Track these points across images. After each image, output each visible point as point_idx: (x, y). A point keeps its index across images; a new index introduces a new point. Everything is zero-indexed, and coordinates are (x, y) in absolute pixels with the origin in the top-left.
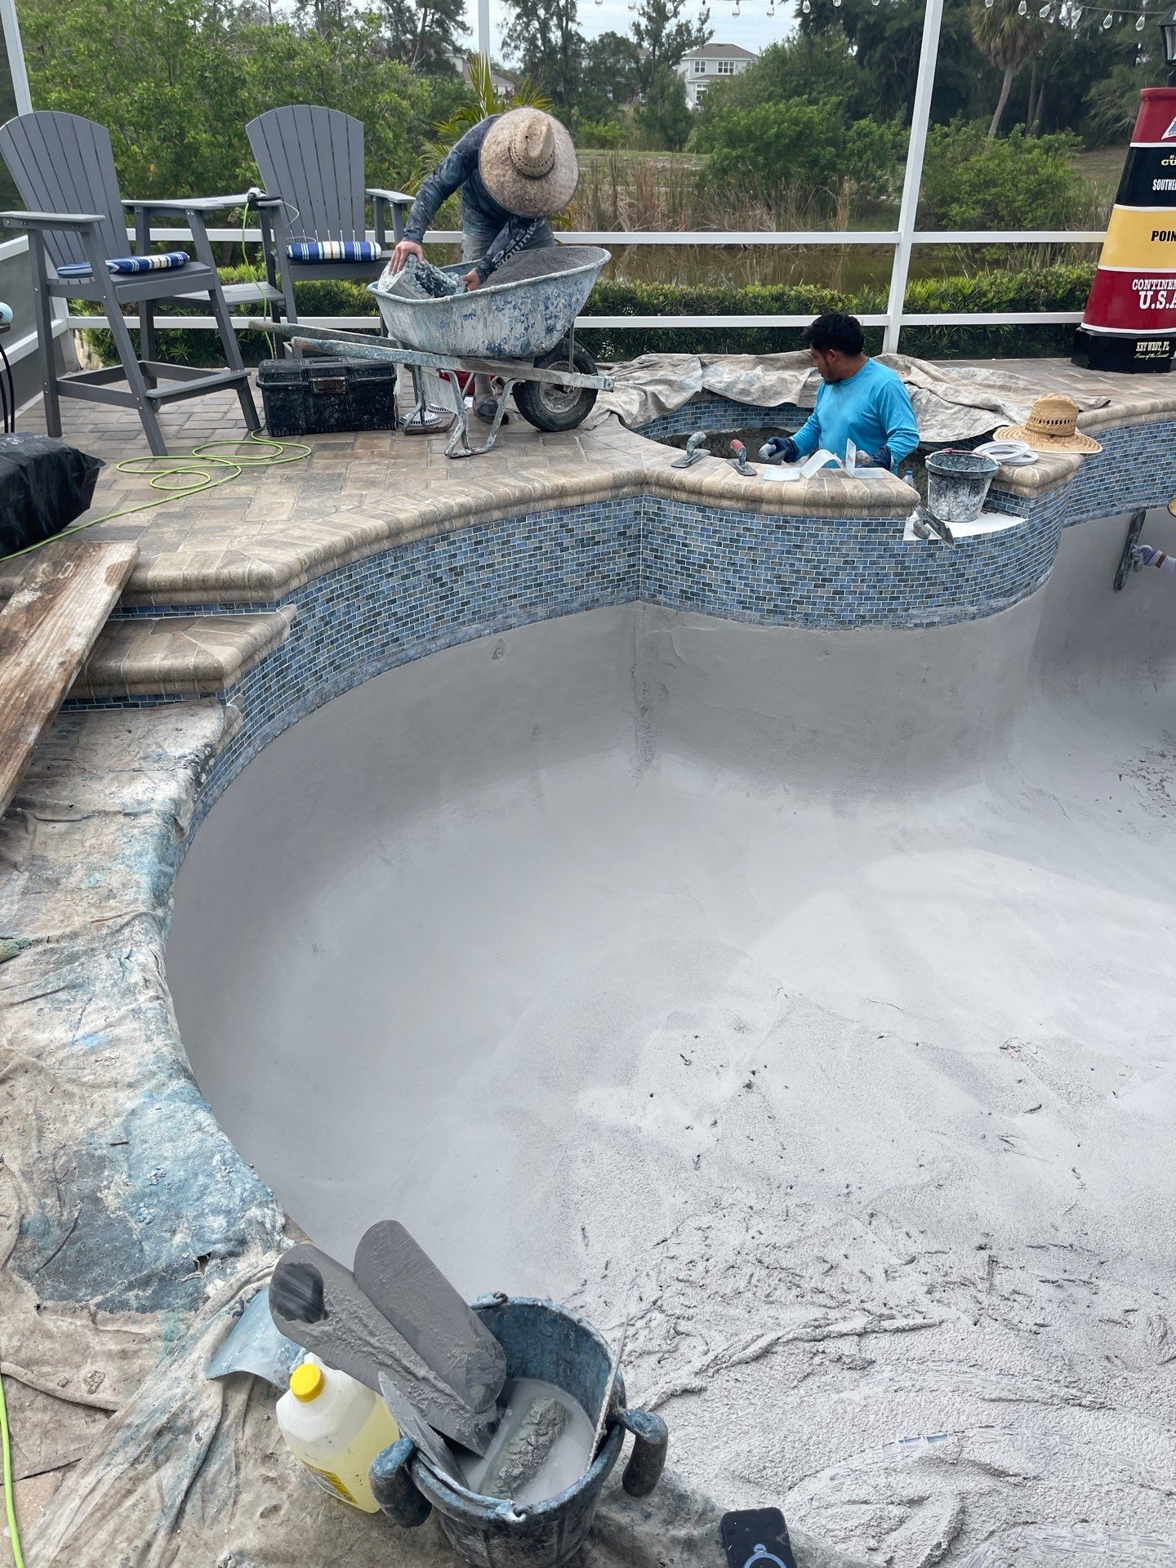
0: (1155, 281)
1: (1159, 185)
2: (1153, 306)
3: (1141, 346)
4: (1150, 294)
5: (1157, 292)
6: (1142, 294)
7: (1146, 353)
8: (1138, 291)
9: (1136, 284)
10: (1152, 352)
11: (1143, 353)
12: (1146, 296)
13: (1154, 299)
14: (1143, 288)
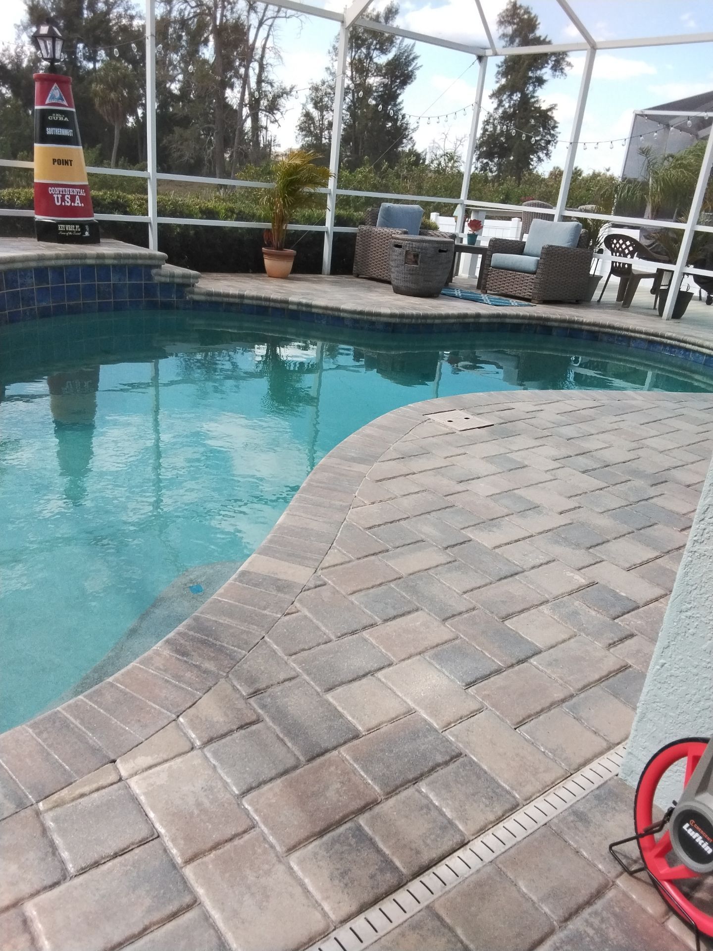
0: (61, 189)
1: (50, 131)
2: (63, 204)
3: (61, 227)
4: (60, 196)
5: (63, 196)
6: (55, 196)
7: (66, 231)
8: (52, 194)
9: (51, 190)
10: (69, 231)
11: (63, 231)
12: (58, 198)
13: (63, 200)
14: (56, 193)
